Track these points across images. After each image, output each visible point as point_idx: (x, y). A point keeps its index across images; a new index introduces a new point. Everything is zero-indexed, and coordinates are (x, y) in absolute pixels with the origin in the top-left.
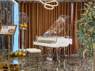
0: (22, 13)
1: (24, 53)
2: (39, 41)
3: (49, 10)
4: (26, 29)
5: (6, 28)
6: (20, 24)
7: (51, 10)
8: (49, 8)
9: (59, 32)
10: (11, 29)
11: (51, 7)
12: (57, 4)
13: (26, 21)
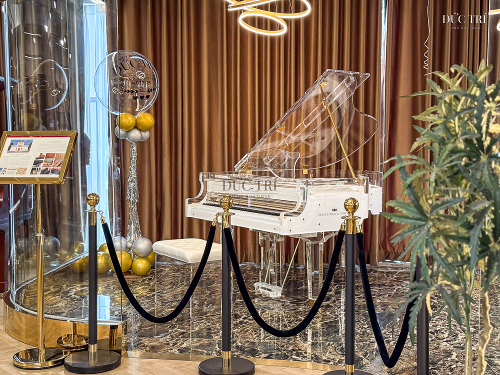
0: (127, 53)
1: (140, 257)
2: (213, 199)
3: (266, 37)
4: (146, 135)
7: (272, 39)
8: (266, 29)
9: (315, 148)
11: (273, 26)
12: (305, 9)
13: (148, 97)
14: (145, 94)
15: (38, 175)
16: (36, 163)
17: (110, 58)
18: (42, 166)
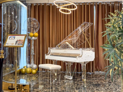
0: (32, 18)
3: (66, 14)
4: (36, 38)
5: (14, 38)
6: (29, 32)
7: (67, 15)
8: (66, 12)
10: (19, 40)
11: (68, 11)
12: (75, 7)
13: (37, 29)
14: (36, 28)
15: (17, 45)
16: (16, 42)
17: (27, 20)
18: (18, 43)
